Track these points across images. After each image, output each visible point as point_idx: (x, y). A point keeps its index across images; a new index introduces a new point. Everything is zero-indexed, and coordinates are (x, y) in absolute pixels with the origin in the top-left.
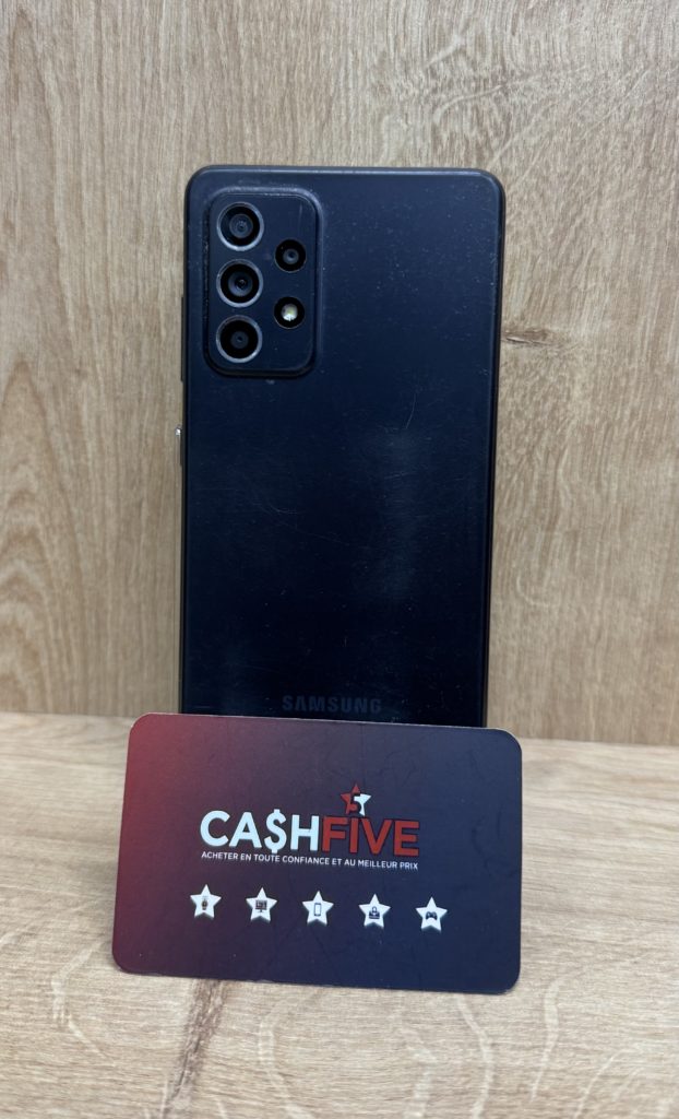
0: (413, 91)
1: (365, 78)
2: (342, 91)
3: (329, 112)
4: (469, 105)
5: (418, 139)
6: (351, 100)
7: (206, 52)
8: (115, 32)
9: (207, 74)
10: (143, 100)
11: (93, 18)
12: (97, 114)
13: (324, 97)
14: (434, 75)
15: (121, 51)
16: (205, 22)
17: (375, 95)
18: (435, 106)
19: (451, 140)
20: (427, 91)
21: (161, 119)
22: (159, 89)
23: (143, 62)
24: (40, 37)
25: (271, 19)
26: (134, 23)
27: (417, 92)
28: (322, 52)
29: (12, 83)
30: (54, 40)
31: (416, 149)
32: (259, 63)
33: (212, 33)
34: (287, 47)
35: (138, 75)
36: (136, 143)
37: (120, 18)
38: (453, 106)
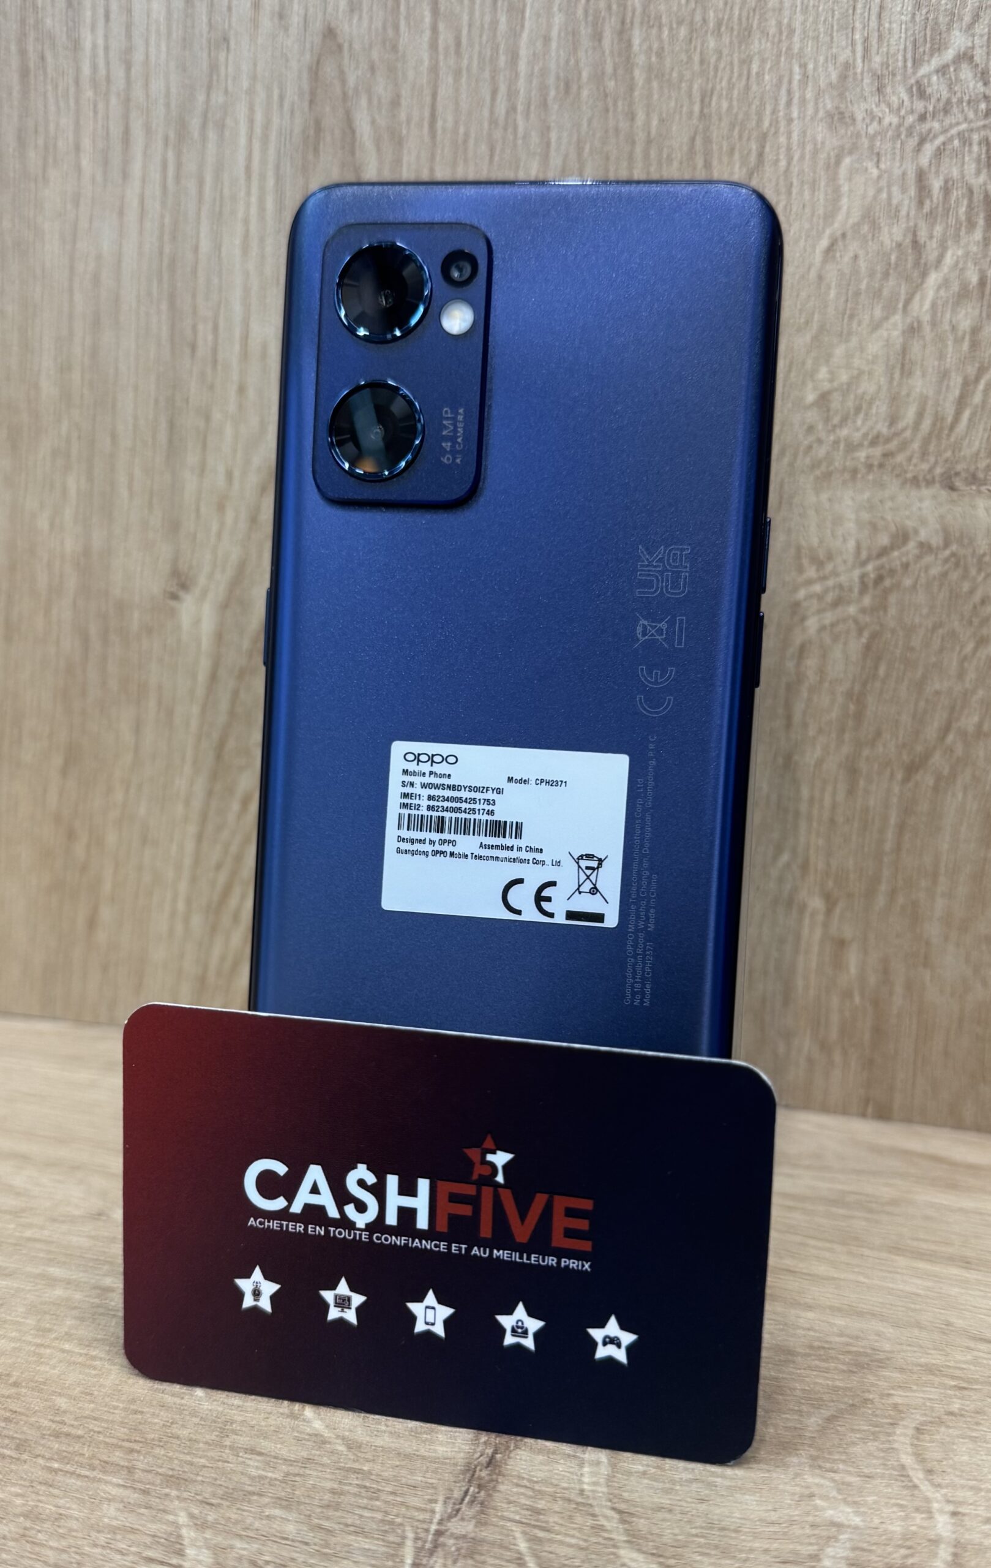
0: (890, 119)
1: (816, 104)
2: (783, 124)
3: (761, 155)
4: (976, 137)
5: (895, 189)
6: (795, 136)
7: (585, 75)
8: (458, 53)
10: (492, 150)
11: (427, 34)
13: (755, 134)
14: (922, 94)
15: (464, 80)
16: (585, 31)
17: (831, 127)
18: (922, 141)
19: (946, 190)
20: (910, 119)
23: (494, 93)
25: (680, 23)
26: (485, 38)
27: (895, 120)
28: (755, 67)
29: (312, 132)
30: (372, 68)
31: (889, 204)
32: (661, 88)
33: (594, 48)
34: (702, 62)
35: (486, 113)
38: (951, 139)
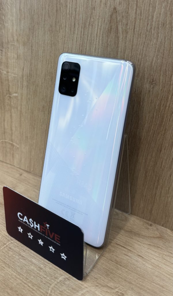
9: (167, 29)
12: (132, 39)
21: (151, 42)
22: (151, 33)
24: (119, 16)
36: (142, 49)
37: (143, 11)
